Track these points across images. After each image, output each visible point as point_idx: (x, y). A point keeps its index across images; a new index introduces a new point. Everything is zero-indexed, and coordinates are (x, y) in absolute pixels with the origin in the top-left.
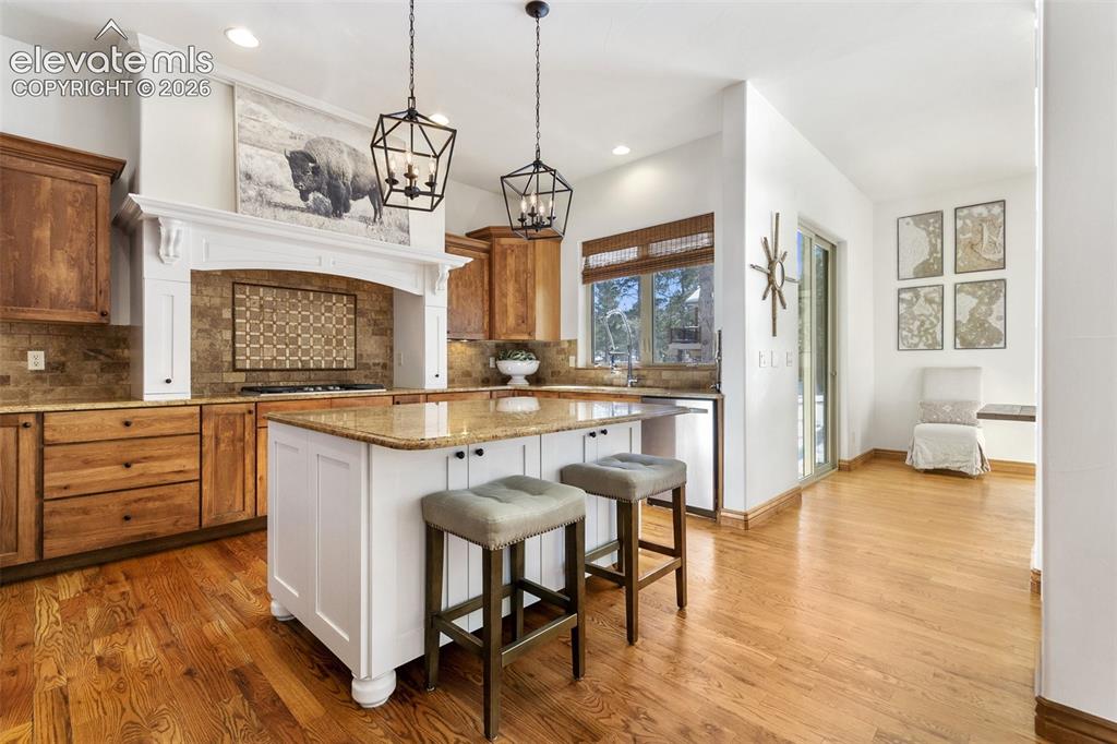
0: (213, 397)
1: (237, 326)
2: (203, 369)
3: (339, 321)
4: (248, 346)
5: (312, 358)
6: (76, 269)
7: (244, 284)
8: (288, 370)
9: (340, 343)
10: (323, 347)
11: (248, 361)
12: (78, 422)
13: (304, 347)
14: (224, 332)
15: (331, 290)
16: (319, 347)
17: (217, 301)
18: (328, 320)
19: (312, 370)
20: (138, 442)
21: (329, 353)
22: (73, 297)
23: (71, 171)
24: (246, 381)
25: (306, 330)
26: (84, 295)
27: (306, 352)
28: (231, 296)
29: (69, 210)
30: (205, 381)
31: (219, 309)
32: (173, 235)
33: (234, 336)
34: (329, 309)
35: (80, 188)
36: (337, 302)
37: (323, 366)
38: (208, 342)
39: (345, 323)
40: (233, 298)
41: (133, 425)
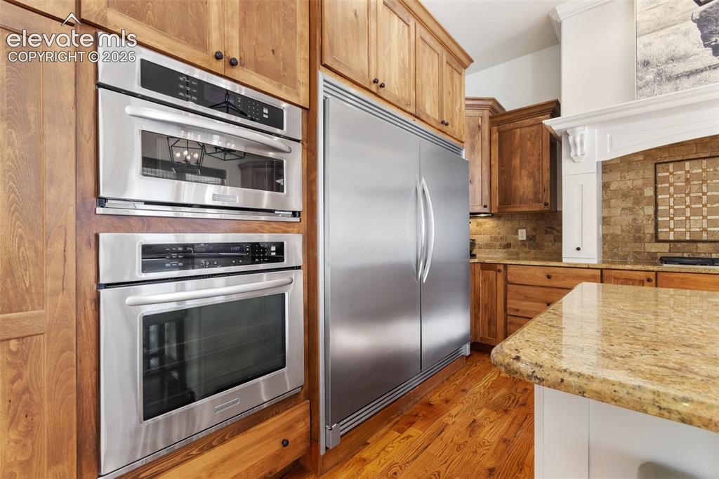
0: (636, 263)
1: (659, 202)
2: (627, 240)
4: (672, 219)
6: (532, 179)
7: (667, 162)
11: (672, 233)
12: (523, 272)
14: (646, 208)
17: (640, 183)
20: (555, 290)
22: (531, 196)
23: (529, 120)
24: (670, 251)
26: (536, 193)
28: (653, 176)
29: (529, 144)
30: (628, 249)
31: (641, 189)
32: (578, 139)
33: (656, 211)
35: (534, 128)
38: (630, 217)
40: (656, 177)
41: (553, 278)
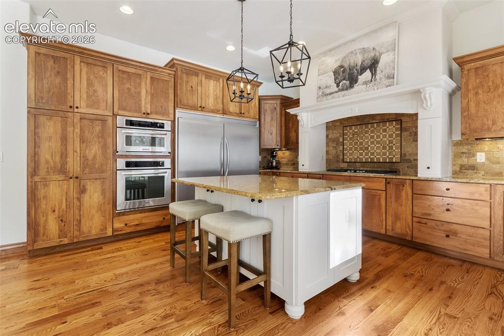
1: (344, 144)
3: (391, 136)
4: (348, 152)
5: (375, 157)
7: (347, 126)
8: (364, 162)
9: (391, 148)
10: (381, 151)
11: (348, 158)
13: (371, 151)
14: (340, 147)
15: (385, 120)
16: (380, 151)
17: (338, 135)
18: (384, 136)
19: (375, 162)
21: (384, 154)
25: (372, 143)
27: (372, 154)
28: (342, 132)
31: (339, 138)
33: (343, 148)
34: (385, 131)
36: (389, 126)
37: (381, 161)
38: (335, 151)
39: (394, 137)
